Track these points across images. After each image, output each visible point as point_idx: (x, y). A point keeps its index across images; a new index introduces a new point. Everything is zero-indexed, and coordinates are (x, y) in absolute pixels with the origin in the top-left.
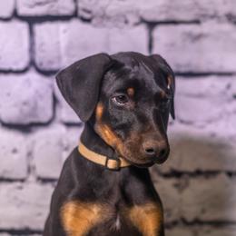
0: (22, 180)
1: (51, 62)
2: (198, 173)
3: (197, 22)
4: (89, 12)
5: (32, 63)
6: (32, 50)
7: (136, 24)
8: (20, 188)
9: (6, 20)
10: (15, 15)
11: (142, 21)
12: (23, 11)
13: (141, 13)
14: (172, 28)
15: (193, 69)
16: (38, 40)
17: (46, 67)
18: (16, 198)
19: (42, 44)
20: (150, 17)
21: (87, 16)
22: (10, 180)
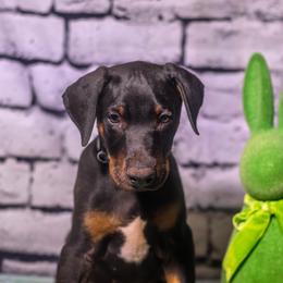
0: (58, 160)
1: (83, 57)
2: (215, 165)
3: (228, 19)
4: (123, 9)
5: (66, 57)
6: (66, 44)
7: (171, 21)
8: (55, 167)
9: (44, 15)
10: (53, 11)
11: (177, 18)
12: (60, 7)
13: (177, 10)
14: (203, 25)
15: (224, 65)
16: (73, 35)
17: (78, 60)
18: (50, 176)
19: (77, 39)
20: (185, 14)
21: (121, 13)
22: (46, 160)
